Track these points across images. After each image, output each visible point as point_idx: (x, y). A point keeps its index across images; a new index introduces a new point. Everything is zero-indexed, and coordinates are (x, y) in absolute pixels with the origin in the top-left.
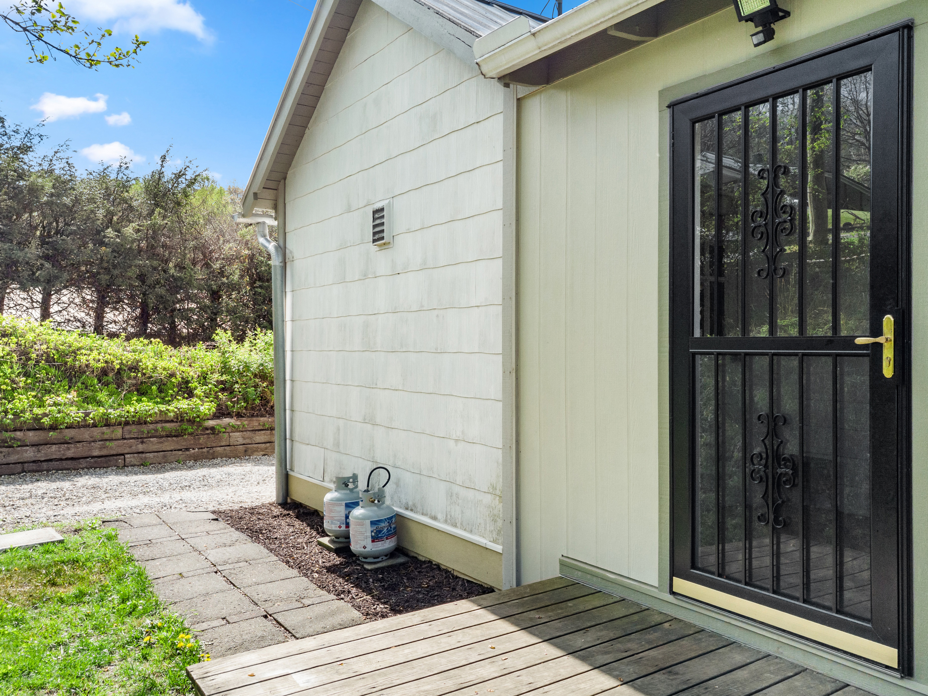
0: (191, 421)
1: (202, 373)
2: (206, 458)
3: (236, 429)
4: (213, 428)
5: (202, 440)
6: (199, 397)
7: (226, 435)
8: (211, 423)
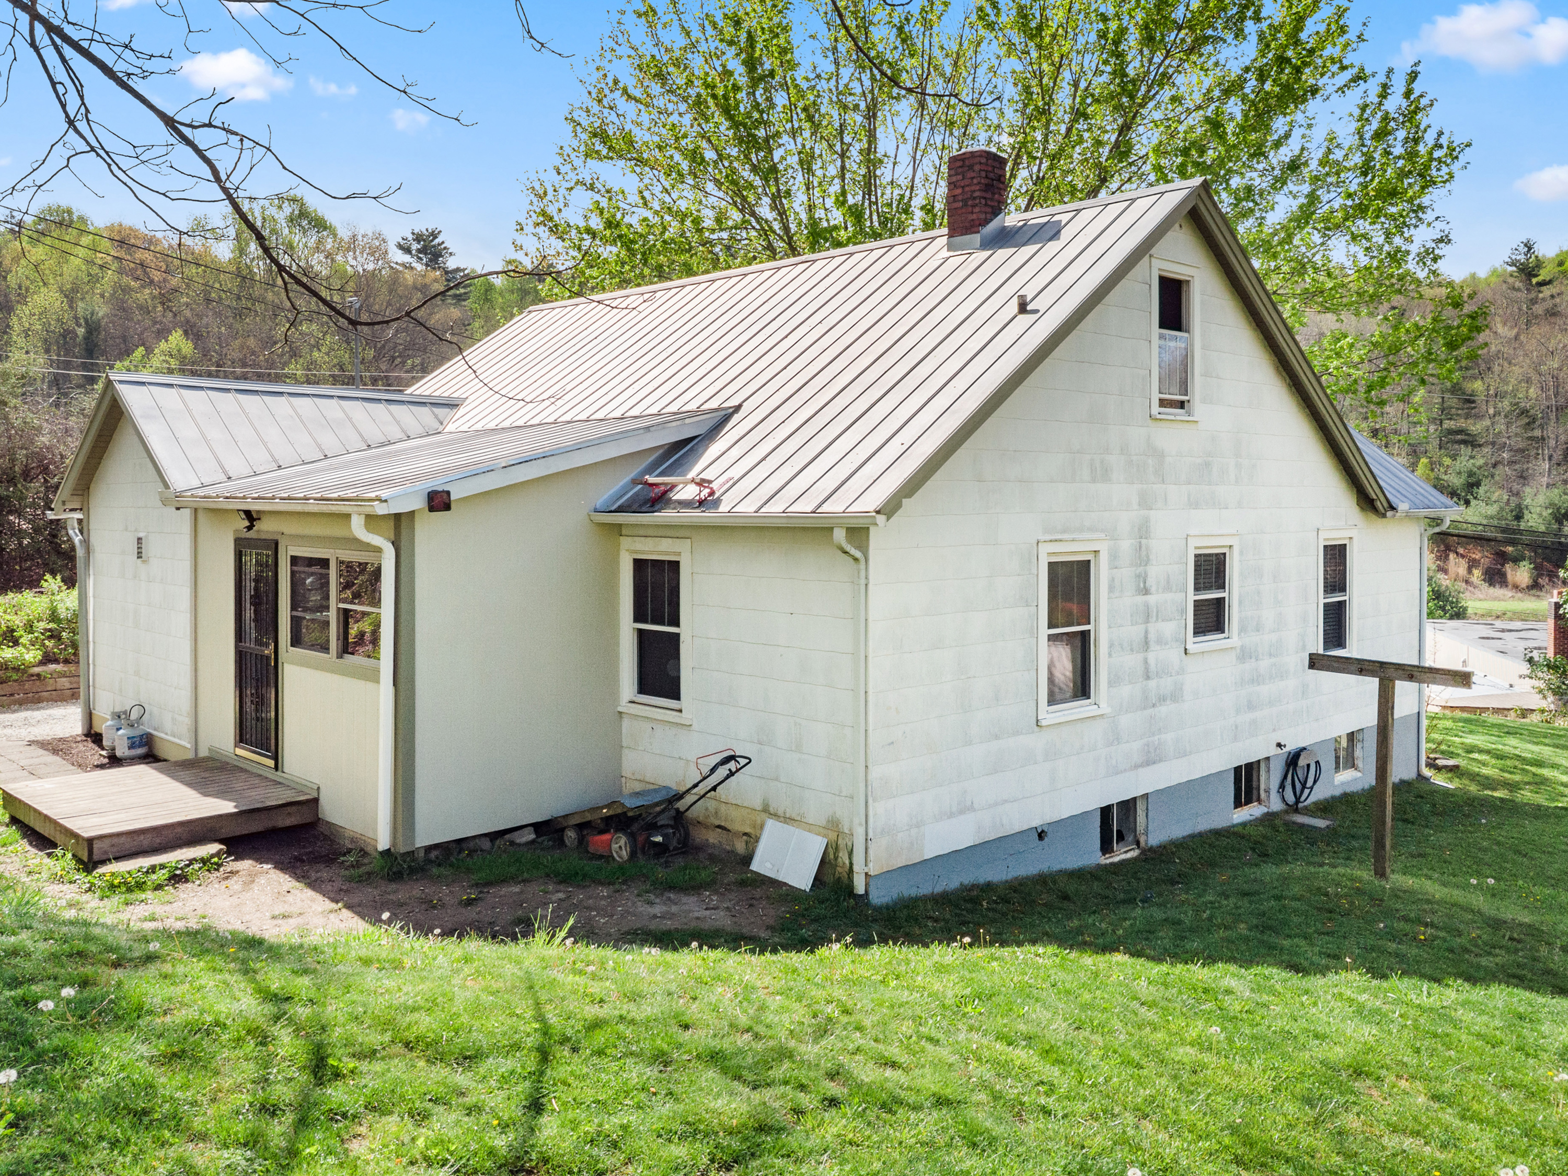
0: (16, 669)
1: (29, 621)
2: (32, 702)
3: (64, 675)
4: (38, 675)
5: (27, 686)
6: (24, 646)
7: (51, 681)
8: (36, 670)
